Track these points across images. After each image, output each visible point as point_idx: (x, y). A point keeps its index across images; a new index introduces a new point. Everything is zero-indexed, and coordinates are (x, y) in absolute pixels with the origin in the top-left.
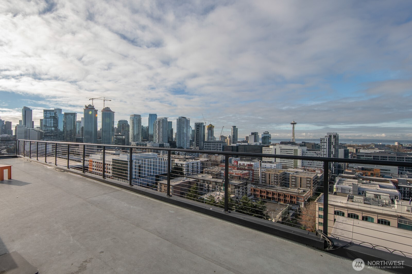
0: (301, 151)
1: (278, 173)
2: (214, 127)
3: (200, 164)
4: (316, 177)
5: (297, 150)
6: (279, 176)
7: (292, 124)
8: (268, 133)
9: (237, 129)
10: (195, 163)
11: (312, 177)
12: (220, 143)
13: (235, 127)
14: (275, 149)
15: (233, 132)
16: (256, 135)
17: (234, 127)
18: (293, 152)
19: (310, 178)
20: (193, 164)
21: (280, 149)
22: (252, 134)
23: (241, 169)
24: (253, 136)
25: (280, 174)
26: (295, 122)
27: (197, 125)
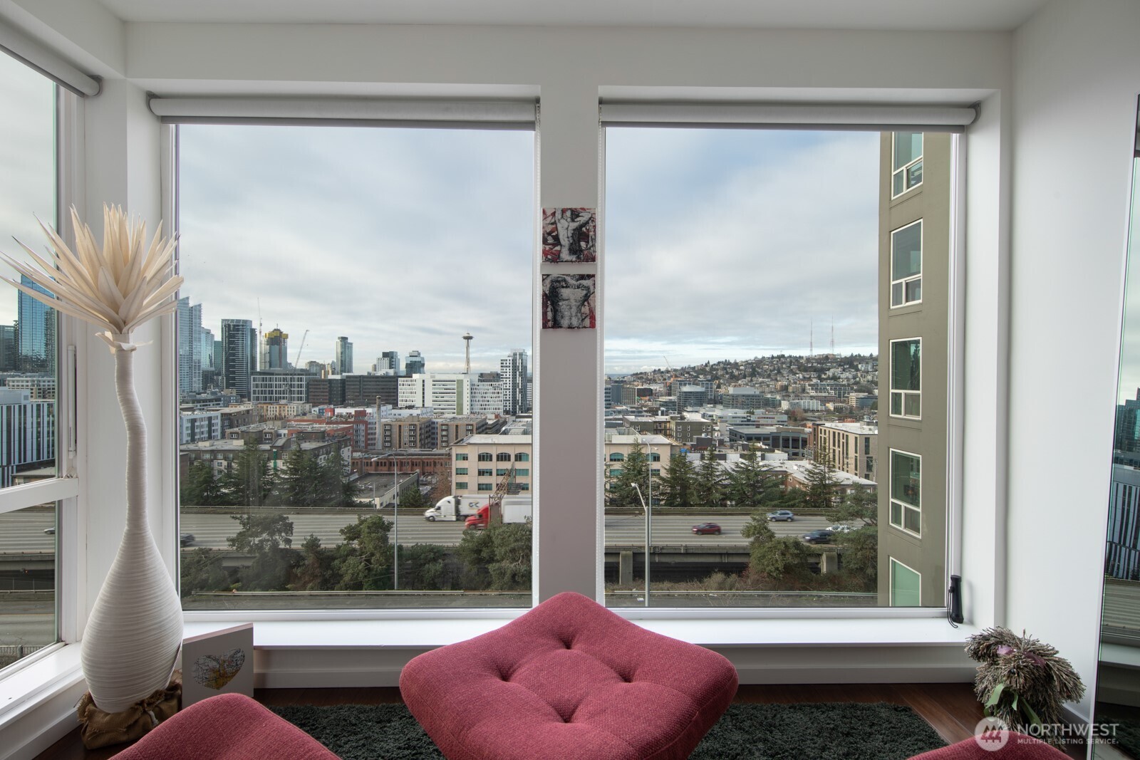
0: (469, 383)
1: (417, 423)
2: (287, 336)
3: (219, 421)
4: (483, 423)
5: (462, 381)
6: (418, 429)
7: (465, 338)
8: (419, 354)
9: (351, 344)
10: (202, 420)
11: (474, 423)
12: (299, 375)
13: (346, 338)
14: (423, 381)
15: (339, 351)
16: (392, 357)
17: (344, 339)
18: (455, 387)
19: (472, 425)
20: (193, 421)
21: (432, 380)
22: (385, 355)
23: (337, 423)
24: (387, 360)
25: (421, 425)
26: (471, 335)
27: (229, 325)
